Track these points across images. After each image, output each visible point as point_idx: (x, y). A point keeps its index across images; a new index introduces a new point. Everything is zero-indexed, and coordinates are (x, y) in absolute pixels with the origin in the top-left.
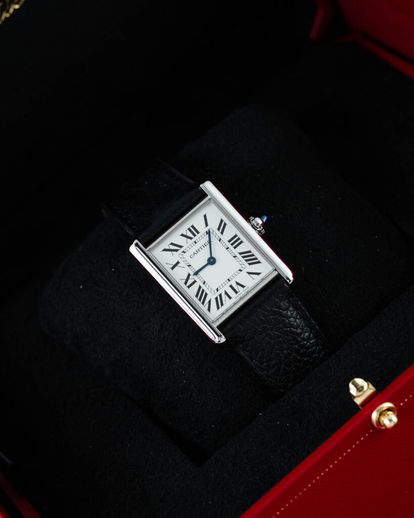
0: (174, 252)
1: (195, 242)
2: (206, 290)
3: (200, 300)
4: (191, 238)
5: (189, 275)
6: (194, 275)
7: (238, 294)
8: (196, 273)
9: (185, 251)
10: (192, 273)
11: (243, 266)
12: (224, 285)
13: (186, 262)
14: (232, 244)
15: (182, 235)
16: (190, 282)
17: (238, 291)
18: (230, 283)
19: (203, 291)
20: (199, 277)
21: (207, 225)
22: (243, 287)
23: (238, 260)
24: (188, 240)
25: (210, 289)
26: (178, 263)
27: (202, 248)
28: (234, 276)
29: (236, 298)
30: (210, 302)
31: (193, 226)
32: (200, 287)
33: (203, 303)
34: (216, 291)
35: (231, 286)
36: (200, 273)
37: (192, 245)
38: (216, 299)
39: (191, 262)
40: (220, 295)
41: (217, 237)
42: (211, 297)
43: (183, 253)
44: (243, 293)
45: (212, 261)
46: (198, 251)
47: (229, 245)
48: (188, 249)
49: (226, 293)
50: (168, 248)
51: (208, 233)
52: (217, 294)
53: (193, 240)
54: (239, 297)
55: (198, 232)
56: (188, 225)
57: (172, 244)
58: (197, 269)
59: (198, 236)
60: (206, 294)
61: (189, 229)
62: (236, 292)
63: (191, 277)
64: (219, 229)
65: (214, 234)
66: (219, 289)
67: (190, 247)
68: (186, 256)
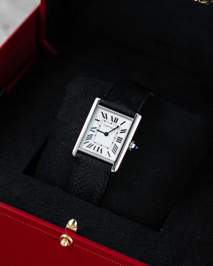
0: (103, 117)
1: (111, 124)
2: (92, 138)
3: (87, 137)
4: (112, 121)
5: (96, 128)
6: (97, 130)
7: (97, 152)
8: (98, 130)
9: (106, 121)
10: (97, 129)
11: (110, 148)
12: (98, 144)
13: (101, 124)
14: (118, 139)
15: (112, 117)
16: (93, 130)
17: (98, 151)
18: (100, 146)
19: (92, 137)
20: (97, 132)
21: (121, 125)
22: (101, 153)
23: (112, 145)
24: (111, 120)
25: (94, 139)
26: (99, 121)
27: (110, 128)
28: (104, 147)
29: (95, 152)
30: (88, 142)
31: (118, 119)
32: (93, 135)
33: (86, 139)
34: (94, 142)
35: (99, 147)
36: (99, 132)
37: (109, 123)
38: (91, 144)
39: (102, 126)
40: (93, 145)
41: (118, 131)
42: (91, 141)
43: (104, 121)
44: (98, 154)
45: (106, 134)
46: (108, 126)
47: (117, 138)
48: (107, 122)
49: (95, 147)
50: (104, 113)
51: (118, 127)
52: (93, 144)
53: (112, 122)
54: (96, 153)
55: (116, 122)
56: (117, 117)
57: (106, 114)
58: (100, 130)
59: (115, 123)
60: (91, 139)
61: (116, 118)
62: (97, 151)
63: (95, 129)
64: (122, 130)
65: (119, 130)
66: (96, 143)
67: (108, 122)
68: (104, 123)
